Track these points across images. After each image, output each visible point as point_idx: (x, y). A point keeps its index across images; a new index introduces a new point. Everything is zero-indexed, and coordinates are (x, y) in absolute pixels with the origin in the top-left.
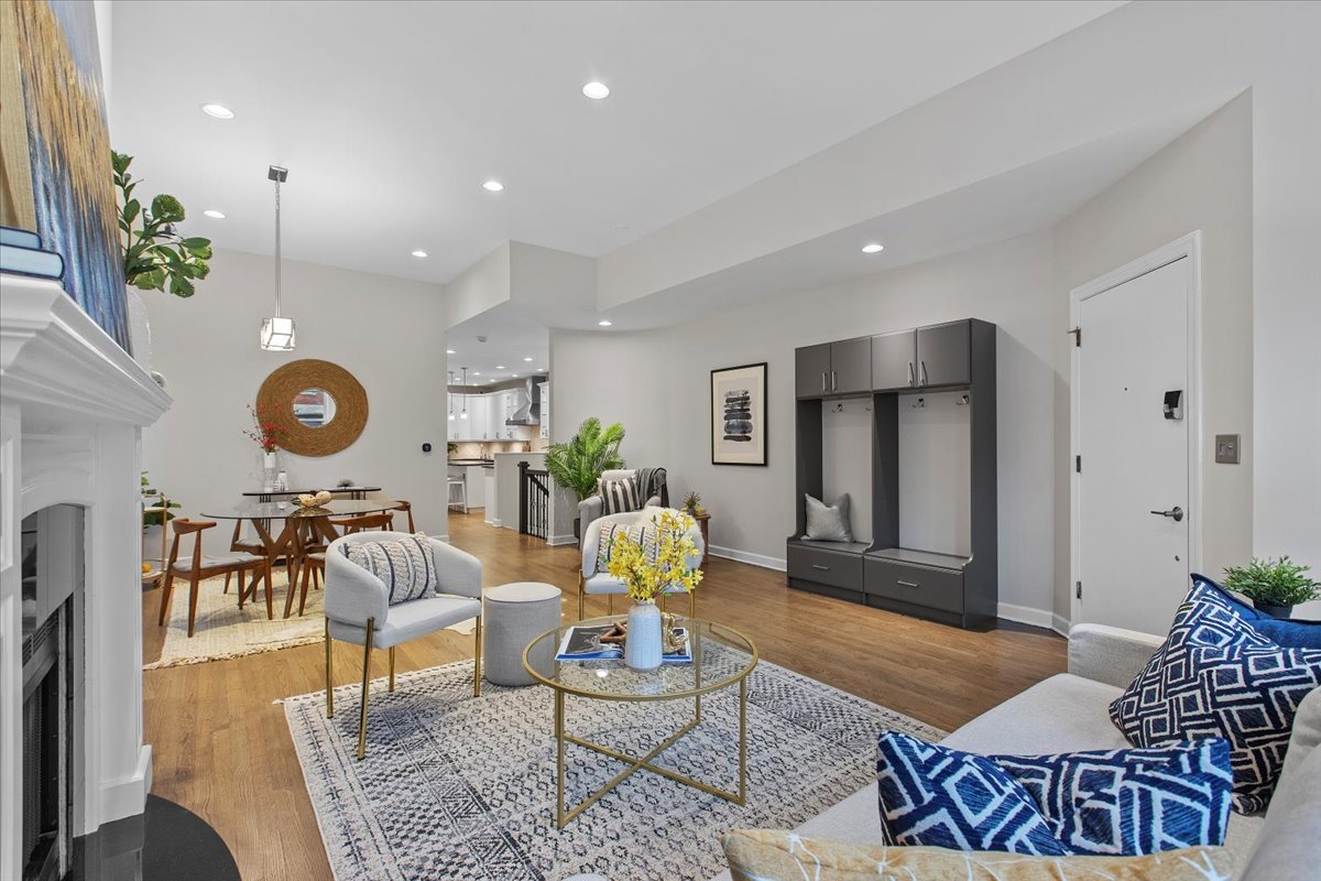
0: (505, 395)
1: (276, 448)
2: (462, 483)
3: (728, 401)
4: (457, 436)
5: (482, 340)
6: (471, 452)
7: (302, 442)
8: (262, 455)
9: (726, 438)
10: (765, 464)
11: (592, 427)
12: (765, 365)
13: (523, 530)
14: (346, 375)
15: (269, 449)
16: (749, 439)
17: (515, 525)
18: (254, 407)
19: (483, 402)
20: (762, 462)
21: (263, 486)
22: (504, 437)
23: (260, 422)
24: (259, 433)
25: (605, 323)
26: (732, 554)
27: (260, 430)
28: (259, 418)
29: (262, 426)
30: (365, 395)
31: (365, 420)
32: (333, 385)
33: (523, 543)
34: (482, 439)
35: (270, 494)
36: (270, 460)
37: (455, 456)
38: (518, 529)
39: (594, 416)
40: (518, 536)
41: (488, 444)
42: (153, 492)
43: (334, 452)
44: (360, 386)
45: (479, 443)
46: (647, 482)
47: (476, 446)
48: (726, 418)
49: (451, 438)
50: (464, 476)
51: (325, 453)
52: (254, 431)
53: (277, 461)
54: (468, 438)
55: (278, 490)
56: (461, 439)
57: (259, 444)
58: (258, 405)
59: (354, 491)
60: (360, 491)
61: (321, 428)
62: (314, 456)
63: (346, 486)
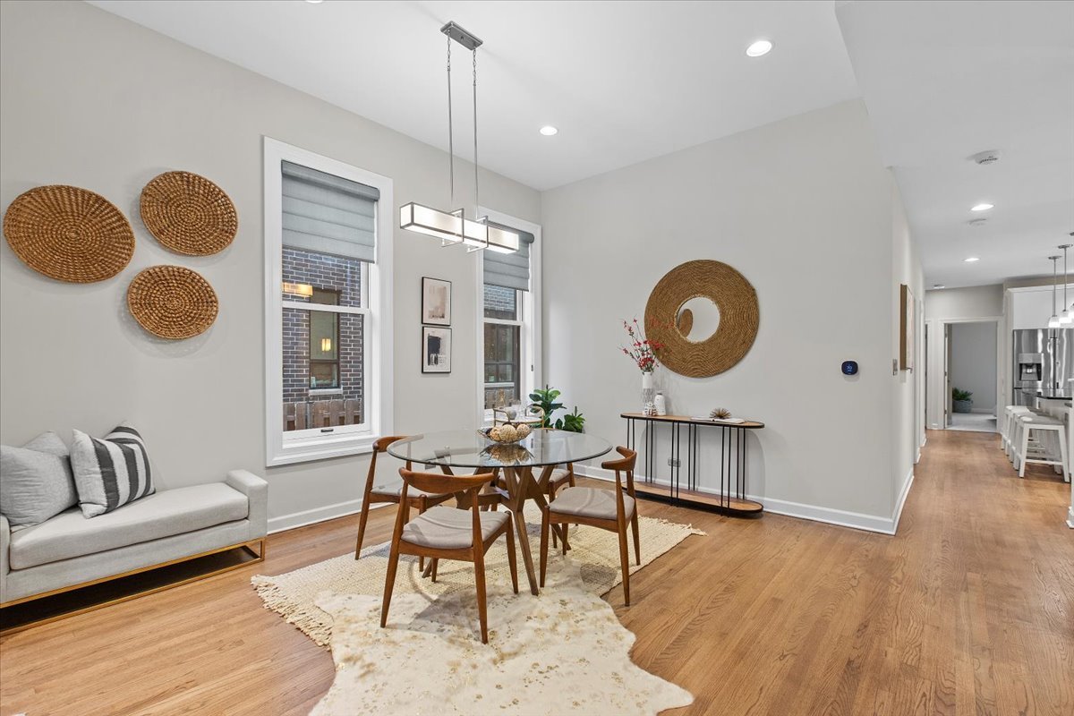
2: (1060, 428)
7: (684, 360)
8: (637, 374)
15: (646, 366)
36: (646, 380)
53: (653, 382)
55: (648, 414)
57: (635, 362)
58: (645, 321)
59: (730, 426)
60: (738, 427)
61: (703, 344)
62: (696, 377)
63: (721, 416)
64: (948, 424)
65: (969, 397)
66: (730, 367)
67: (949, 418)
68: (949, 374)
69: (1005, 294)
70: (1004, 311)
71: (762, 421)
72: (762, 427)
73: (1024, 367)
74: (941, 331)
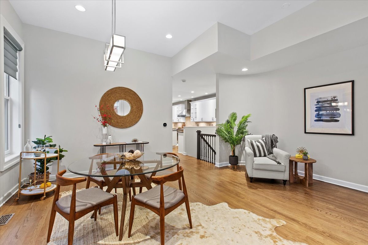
1: (107, 125)
3: (318, 102)
5: (184, 81)
7: (117, 122)
8: (102, 128)
9: (316, 121)
10: (353, 134)
11: (234, 116)
12: (353, 82)
13: (199, 157)
14: (135, 94)
15: (104, 125)
16: (337, 121)
17: (195, 155)
18: (98, 107)
20: (351, 133)
21: (102, 141)
22: (176, 121)
23: (101, 113)
24: (100, 118)
25: (245, 70)
26: (321, 178)
27: (101, 117)
28: (101, 112)
29: (102, 115)
30: (142, 102)
31: (142, 113)
32: (129, 98)
33: (199, 163)
35: (105, 146)
36: (105, 130)
38: (197, 158)
39: (235, 112)
40: (196, 160)
42: (55, 146)
43: (130, 127)
44: (140, 99)
46: (270, 141)
48: (316, 111)
51: (126, 127)
52: (98, 117)
53: (108, 131)
55: (108, 144)
57: (100, 123)
58: (100, 106)
59: (139, 144)
60: (141, 144)
61: (125, 117)
62: (122, 128)
63: (135, 141)
66: (134, 125)
71: (148, 141)
72: (148, 143)
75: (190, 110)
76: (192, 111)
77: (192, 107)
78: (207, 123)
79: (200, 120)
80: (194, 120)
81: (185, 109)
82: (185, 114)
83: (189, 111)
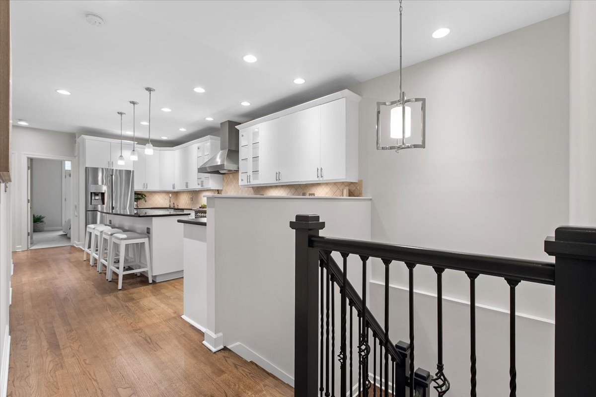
0: (194, 145)
2: (146, 240)
4: (145, 185)
6: (161, 201)
19: (173, 155)
22: (194, 186)
34: (170, 189)
37: (142, 204)
41: (176, 194)
45: (167, 192)
47: (164, 195)
49: (138, 187)
50: (148, 231)
54: (157, 188)
56: (150, 188)
64: (31, 244)
65: (44, 219)
67: (32, 238)
68: (31, 201)
69: (78, 140)
70: (76, 154)
73: (93, 195)
74: (25, 164)
75: (237, 152)
76: (243, 153)
77: (242, 142)
78: (293, 190)
79: (272, 181)
80: (248, 180)
81: (222, 149)
82: (223, 161)
83: (233, 153)
